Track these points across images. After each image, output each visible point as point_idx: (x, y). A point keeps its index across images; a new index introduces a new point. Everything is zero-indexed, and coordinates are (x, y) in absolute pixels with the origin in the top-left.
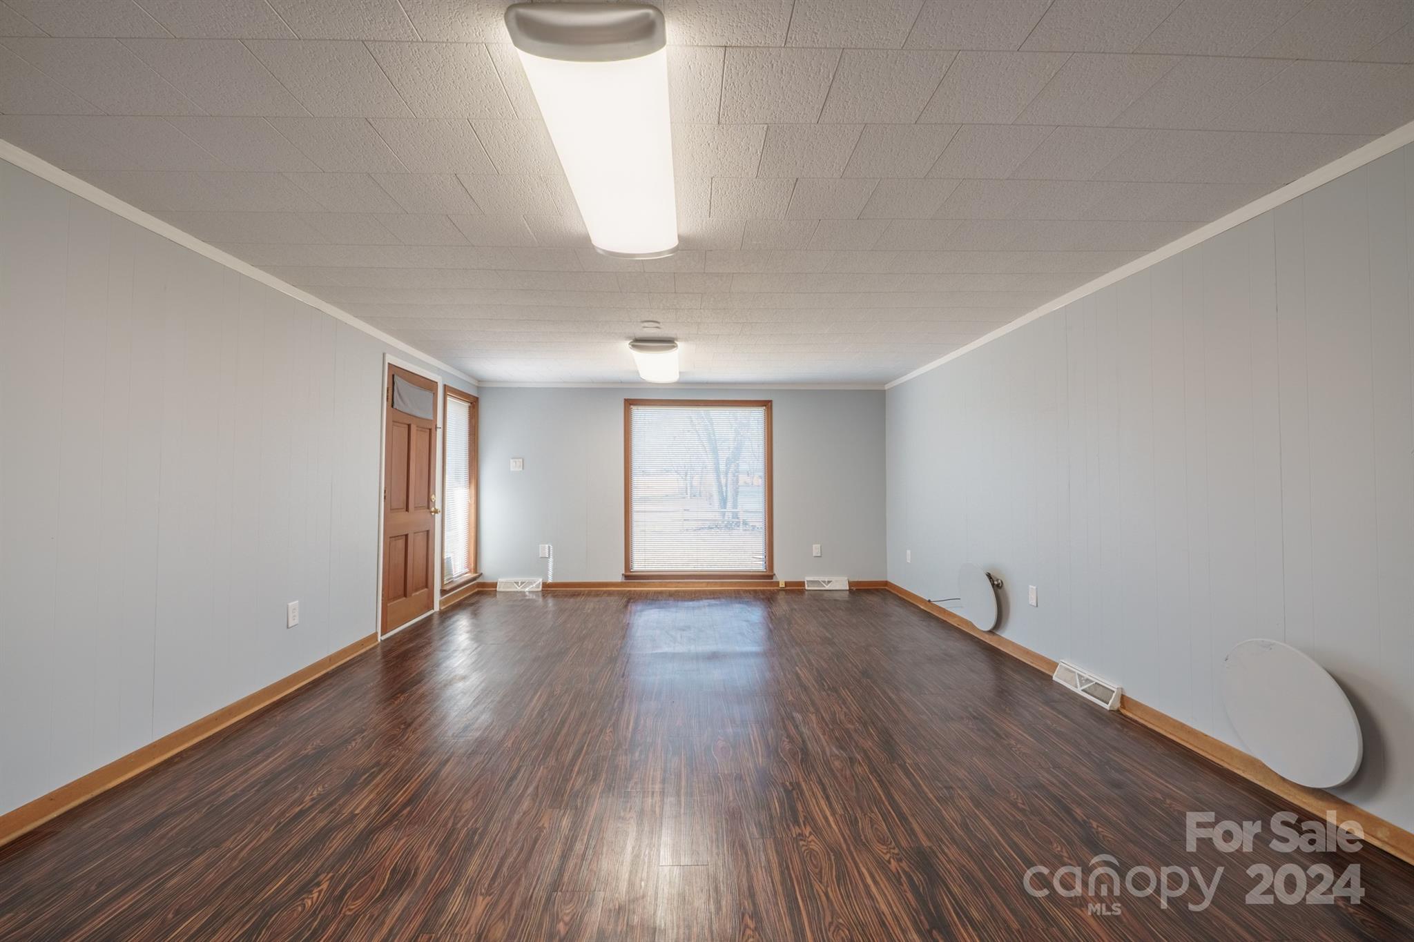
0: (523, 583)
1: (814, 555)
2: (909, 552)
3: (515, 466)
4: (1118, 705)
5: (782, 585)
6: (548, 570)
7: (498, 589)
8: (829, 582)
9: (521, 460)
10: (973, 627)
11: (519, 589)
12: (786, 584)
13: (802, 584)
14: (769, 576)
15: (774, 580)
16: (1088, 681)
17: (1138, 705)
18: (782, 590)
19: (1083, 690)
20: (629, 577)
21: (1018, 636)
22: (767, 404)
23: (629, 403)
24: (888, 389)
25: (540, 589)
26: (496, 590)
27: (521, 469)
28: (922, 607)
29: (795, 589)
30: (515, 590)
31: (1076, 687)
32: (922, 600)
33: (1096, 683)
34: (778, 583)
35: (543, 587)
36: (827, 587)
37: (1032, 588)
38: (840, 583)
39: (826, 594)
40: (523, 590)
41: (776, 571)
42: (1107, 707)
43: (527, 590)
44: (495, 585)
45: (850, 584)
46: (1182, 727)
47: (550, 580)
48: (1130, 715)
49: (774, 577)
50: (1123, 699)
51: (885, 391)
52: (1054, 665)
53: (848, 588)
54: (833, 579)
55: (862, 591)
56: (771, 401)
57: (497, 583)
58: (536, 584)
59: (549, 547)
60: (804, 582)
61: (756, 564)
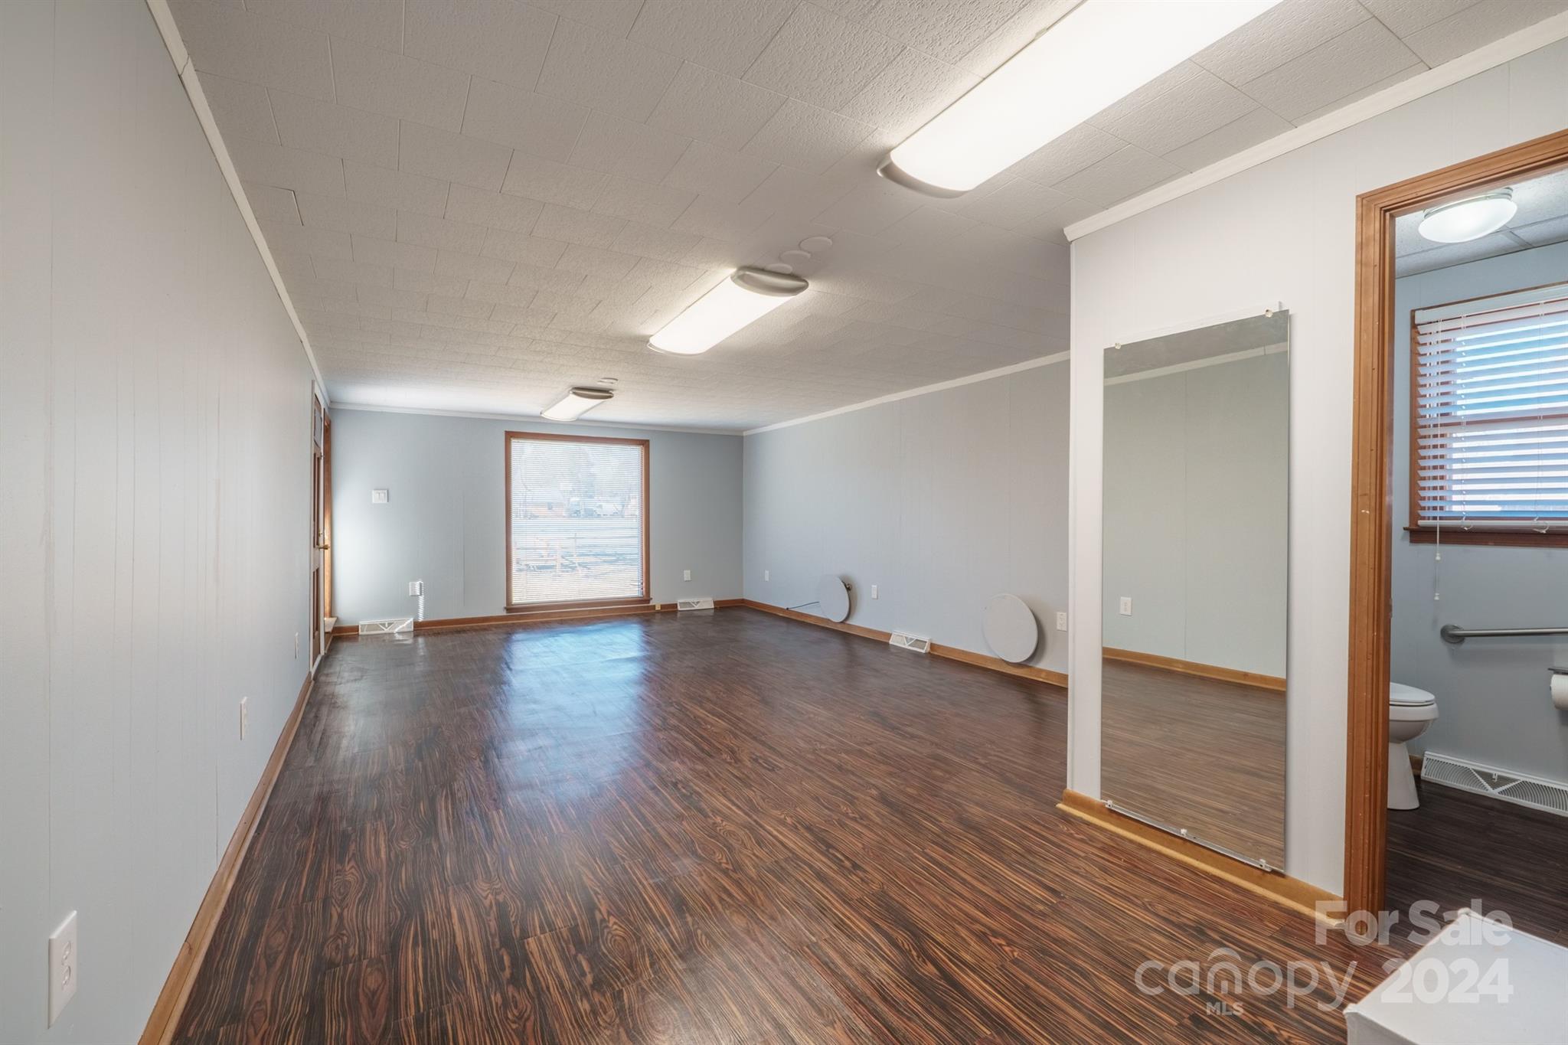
0: (391, 624)
1: (685, 579)
2: (767, 572)
3: (378, 498)
4: (929, 649)
5: (658, 608)
6: (418, 607)
7: (360, 633)
8: (698, 602)
9: (386, 491)
10: (829, 621)
11: (386, 630)
12: (663, 607)
13: (675, 605)
14: (646, 599)
15: (651, 603)
16: (911, 639)
17: (939, 647)
18: (658, 612)
19: (909, 645)
20: (510, 608)
21: (862, 621)
22: (645, 443)
23: (510, 435)
24: (746, 436)
25: (412, 629)
26: (358, 634)
27: (386, 501)
28: (781, 615)
29: (670, 610)
30: (382, 632)
31: (904, 644)
32: (782, 610)
33: (917, 640)
34: (654, 606)
35: (414, 627)
36: (696, 607)
37: (874, 586)
38: (706, 603)
39: (695, 612)
40: (390, 631)
41: (652, 595)
42: (923, 651)
43: (396, 630)
44: (356, 629)
45: (715, 603)
46: (963, 652)
47: (421, 619)
48: (936, 653)
49: (651, 602)
50: (932, 646)
51: (742, 437)
52: (889, 635)
53: (713, 607)
54: (701, 600)
55: (724, 608)
56: (648, 441)
57: (358, 626)
58: (407, 624)
59: (421, 584)
60: (676, 604)
61: (634, 591)
